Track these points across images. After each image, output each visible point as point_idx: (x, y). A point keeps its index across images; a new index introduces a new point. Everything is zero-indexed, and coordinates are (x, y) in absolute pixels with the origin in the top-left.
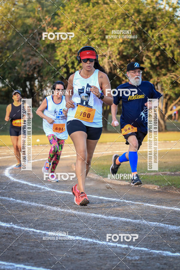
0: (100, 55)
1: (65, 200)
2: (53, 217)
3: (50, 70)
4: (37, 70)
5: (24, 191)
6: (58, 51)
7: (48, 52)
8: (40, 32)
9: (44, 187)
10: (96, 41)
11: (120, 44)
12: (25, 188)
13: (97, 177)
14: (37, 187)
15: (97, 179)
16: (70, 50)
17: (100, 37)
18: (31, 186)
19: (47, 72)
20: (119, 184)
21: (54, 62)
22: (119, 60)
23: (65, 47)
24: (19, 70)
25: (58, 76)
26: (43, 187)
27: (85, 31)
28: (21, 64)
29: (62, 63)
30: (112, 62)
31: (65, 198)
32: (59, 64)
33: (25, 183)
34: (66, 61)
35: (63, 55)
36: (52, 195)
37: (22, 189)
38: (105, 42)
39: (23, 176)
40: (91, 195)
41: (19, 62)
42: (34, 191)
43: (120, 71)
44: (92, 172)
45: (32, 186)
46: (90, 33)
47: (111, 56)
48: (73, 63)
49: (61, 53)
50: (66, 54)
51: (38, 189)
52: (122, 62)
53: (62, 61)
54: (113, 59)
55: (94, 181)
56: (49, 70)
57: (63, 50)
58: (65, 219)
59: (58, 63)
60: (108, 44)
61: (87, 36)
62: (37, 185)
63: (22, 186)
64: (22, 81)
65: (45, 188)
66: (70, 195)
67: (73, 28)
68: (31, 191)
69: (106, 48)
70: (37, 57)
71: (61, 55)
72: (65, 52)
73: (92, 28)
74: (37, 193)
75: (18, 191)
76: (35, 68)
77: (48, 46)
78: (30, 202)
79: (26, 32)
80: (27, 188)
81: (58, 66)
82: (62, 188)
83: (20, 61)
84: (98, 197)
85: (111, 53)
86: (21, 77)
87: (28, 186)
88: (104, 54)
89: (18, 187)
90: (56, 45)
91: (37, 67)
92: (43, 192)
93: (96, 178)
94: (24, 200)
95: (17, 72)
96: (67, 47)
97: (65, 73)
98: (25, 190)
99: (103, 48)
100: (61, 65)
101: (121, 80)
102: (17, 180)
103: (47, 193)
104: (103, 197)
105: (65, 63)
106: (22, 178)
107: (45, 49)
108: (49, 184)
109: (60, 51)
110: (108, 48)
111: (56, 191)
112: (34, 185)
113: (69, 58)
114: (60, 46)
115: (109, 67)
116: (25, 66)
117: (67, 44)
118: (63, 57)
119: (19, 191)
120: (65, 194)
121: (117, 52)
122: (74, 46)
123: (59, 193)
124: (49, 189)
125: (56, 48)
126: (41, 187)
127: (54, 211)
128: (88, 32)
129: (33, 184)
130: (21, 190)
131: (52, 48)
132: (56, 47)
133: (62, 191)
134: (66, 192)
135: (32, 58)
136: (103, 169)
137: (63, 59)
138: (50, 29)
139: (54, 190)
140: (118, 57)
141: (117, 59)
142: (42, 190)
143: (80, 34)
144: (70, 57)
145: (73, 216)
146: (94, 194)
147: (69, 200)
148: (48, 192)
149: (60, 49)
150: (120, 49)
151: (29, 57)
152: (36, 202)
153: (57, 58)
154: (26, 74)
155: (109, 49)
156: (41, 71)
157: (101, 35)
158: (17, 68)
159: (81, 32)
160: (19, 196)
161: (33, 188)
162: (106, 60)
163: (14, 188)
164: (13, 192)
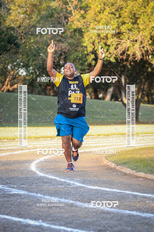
0: (131, 41)
1: (97, 196)
2: (84, 214)
3: (77, 57)
4: (63, 57)
5: (52, 187)
6: (85, 36)
8: (66, 16)
9: (73, 182)
10: (127, 25)
11: (153, 29)
12: (53, 183)
13: (130, 171)
14: (66, 183)
15: (129, 173)
16: (99, 35)
17: (131, 20)
18: (59, 181)
19: (74, 59)
21: (82, 48)
22: (151, 46)
24: (44, 57)
25: (86, 64)
26: (72, 182)
27: (115, 15)
28: (46, 50)
29: (90, 49)
30: (143, 47)
31: (96, 194)
32: (87, 51)
33: (53, 178)
34: (95, 47)
35: (91, 40)
37: (50, 185)
38: (136, 26)
40: (125, 191)
41: (44, 48)
42: (63, 186)
43: (151, 57)
44: (124, 166)
46: (120, 17)
47: (143, 41)
49: (89, 38)
50: (95, 39)
51: (67, 184)
53: (90, 47)
54: (145, 45)
55: (127, 175)
56: (75, 57)
57: (91, 36)
59: (86, 49)
60: (139, 28)
62: (66, 180)
63: (50, 181)
65: (75, 183)
66: (102, 191)
67: (102, 11)
68: (60, 186)
69: (137, 32)
70: (63, 42)
71: (89, 40)
72: (94, 37)
73: (122, 12)
74: (66, 189)
75: (45, 187)
76: (61, 55)
77: (75, 30)
78: (59, 198)
79: (51, 16)
80: (55, 184)
81: (86, 52)
82: (93, 184)
83: (45, 47)
84: (131, 193)
85: (142, 37)
87: (56, 181)
89: (46, 182)
90: (83, 30)
91: (63, 54)
92: (72, 188)
93: (128, 172)
94: (52, 196)
95: (42, 58)
97: (94, 59)
98: (53, 185)
99: (134, 33)
100: (89, 52)
102: (45, 175)
103: (77, 189)
104: (137, 192)
106: (49, 172)
107: (72, 34)
108: (79, 179)
109: (88, 36)
110: (139, 32)
111: (87, 186)
112: (63, 180)
113: (97, 44)
114: (88, 31)
115: (141, 53)
118: (90, 42)
119: (47, 187)
120: (96, 190)
121: (149, 37)
123: (90, 188)
124: (79, 185)
125: (84, 33)
126: (70, 182)
127: (86, 208)
128: (117, 16)
129: (62, 179)
130: (49, 186)
131: (79, 33)
132: (83, 32)
133: (93, 186)
134: (97, 188)
135: (58, 43)
137: (92, 45)
138: (77, 12)
139: (84, 186)
140: (150, 42)
141: (150, 44)
142: (71, 186)
143: (109, 18)
144: (99, 43)
145: (106, 213)
146: (127, 190)
147: (100, 196)
148: (78, 187)
149: (87, 34)
150: (153, 34)
152: (65, 198)
153: (85, 45)
155: (141, 34)
156: (68, 58)
157: (132, 18)
158: (41, 54)
159: (110, 15)
160: (47, 192)
161: (62, 183)
162: (137, 45)
163: (42, 183)
164: (40, 188)
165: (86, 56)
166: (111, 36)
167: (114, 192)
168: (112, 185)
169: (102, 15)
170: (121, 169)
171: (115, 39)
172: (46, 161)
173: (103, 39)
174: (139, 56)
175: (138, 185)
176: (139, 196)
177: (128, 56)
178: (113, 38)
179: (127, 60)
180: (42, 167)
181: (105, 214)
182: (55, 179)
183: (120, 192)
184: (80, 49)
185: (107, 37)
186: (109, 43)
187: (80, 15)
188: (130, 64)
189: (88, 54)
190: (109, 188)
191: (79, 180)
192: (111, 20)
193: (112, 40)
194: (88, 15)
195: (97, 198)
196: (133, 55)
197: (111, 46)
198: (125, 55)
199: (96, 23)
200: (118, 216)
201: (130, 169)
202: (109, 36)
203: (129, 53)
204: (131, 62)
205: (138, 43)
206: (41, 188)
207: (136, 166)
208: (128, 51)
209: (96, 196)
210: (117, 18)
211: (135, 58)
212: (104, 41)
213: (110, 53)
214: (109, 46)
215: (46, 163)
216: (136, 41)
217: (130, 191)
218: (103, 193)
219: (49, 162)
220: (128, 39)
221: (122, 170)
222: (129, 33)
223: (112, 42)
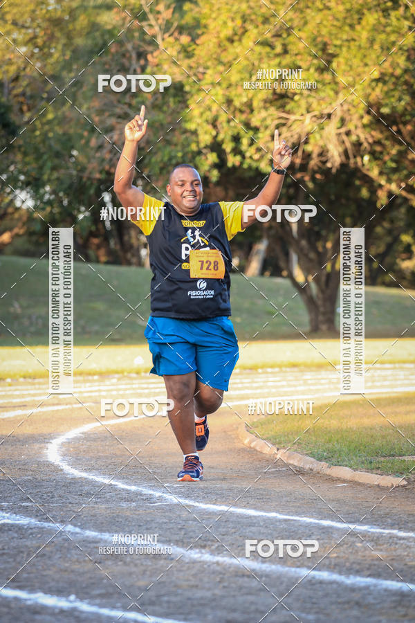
0: (315, 116)
1: (224, 530)
2: (191, 578)
3: (170, 159)
5: (103, 506)
6: (192, 104)
7: (165, 108)
8: (141, 50)
9: (160, 494)
11: (374, 84)
12: (108, 495)
13: (312, 463)
14: (141, 495)
15: (311, 470)
16: (229, 101)
17: (315, 61)
18: (123, 490)
19: (161, 165)
20: (376, 483)
21: (184, 136)
22: (368, 129)
23: (213, 92)
24: (82, 159)
26: (157, 494)
27: (272, 47)
28: (88, 142)
29: (205, 138)
30: (348, 133)
31: (223, 524)
32: (198, 143)
33: (107, 481)
34: (218, 133)
35: (209, 115)
36: (184, 515)
37: (99, 500)
38: (327, 77)
39: (100, 462)
40: (297, 515)
41: (81, 137)
42: (134, 504)
43: (370, 161)
44: (296, 451)
45: (128, 492)
46: (286, 52)
47: (348, 118)
48: (236, 139)
49: (201, 110)
50: (218, 111)
51: (145, 498)
52: (377, 135)
53: (206, 133)
54: (351, 127)
55: (303, 474)
56: (166, 159)
57: (208, 102)
58: (226, 584)
59: (194, 138)
60: (336, 83)
61: (277, 60)
62: (140, 489)
63: (99, 492)
64: (92, 191)
65: (165, 495)
66: (238, 516)
67: (236, 38)
68: (124, 505)
69: (332, 93)
71: (202, 114)
72: (215, 108)
73: (291, 39)
74: (141, 512)
75: (85, 506)
79: (102, 48)
80: (112, 497)
81: (194, 147)
82: (214, 497)
83: (86, 134)
84: (317, 521)
85: (346, 107)
86: (89, 179)
87: (116, 490)
88: (326, 111)
89: (88, 494)
90: (187, 88)
92: (158, 508)
93: (308, 467)
94: (105, 532)
95: (76, 163)
96: (219, 93)
97: (215, 166)
98: (107, 501)
99: (322, 94)
100: (202, 145)
101: (376, 184)
102: (84, 475)
103: (170, 511)
104: (333, 520)
105: (215, 137)
106: (97, 467)
107: (156, 99)
108: (175, 486)
109: (199, 104)
110: (337, 93)
111: (196, 504)
112: (133, 488)
113: (225, 124)
114: (200, 90)
115: (341, 149)
116: (100, 147)
117: (219, 84)
118: (207, 121)
119: (91, 505)
120: (223, 513)
121: (363, 105)
122: (239, 90)
123: (204, 509)
124: (176, 500)
125: (188, 96)
126: (151, 492)
127: (194, 562)
128: (279, 49)
129: (131, 485)
130: (96, 503)
131: (175, 96)
132: (186, 93)
133: (214, 504)
134: (224, 508)
135: (118, 123)
136: (330, 441)
137: (209, 127)
138: (171, 40)
139: (191, 503)
140: (366, 119)
141: (364, 126)
142: (154, 503)
143: (256, 56)
144: (229, 121)
145: (248, 576)
147: (233, 530)
148: (172, 508)
149: (199, 98)
150: (372, 98)
151: (112, 121)
153: (191, 126)
154: (101, 172)
155: (341, 97)
156: (146, 161)
157: (315, 57)
158: (75, 153)
159: (258, 49)
160: (91, 520)
161: (129, 497)
162: (332, 128)
163: (76, 497)
164: (72, 508)
165: (194, 158)
166: (262, 104)
167: (269, 518)
168: (265, 500)
169: (236, 49)
170: (289, 457)
171: (272, 110)
172: (87, 437)
173: (241, 112)
174: (335, 158)
175: (333, 500)
176: (338, 529)
177: (307, 156)
178: (266, 108)
179: (304, 167)
180: (76, 453)
181: (246, 579)
182: (111, 485)
183: (286, 520)
184: (178, 138)
185: (249, 107)
186: (255, 122)
187: (178, 47)
188: (313, 179)
189: (199, 153)
190: (255, 508)
191: (175, 489)
192: (260, 60)
193: (264, 114)
194: (200, 48)
195: (223, 535)
196: (321, 155)
197: (262, 129)
198: (300, 153)
199: (221, 68)
200: (282, 583)
201: (312, 459)
202: (255, 104)
203: (309, 148)
204: (314, 172)
205: (335, 122)
206: (76, 510)
207: (329, 451)
208: (306, 142)
209: (222, 530)
210: (277, 55)
211: (324, 163)
212: (243, 117)
213: (259, 150)
214: (256, 130)
215: (88, 443)
216: (329, 116)
217: (312, 516)
218: (239, 523)
219: (95, 440)
220: (308, 112)
221: (291, 462)
222: (309, 96)
223: (264, 119)
